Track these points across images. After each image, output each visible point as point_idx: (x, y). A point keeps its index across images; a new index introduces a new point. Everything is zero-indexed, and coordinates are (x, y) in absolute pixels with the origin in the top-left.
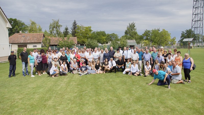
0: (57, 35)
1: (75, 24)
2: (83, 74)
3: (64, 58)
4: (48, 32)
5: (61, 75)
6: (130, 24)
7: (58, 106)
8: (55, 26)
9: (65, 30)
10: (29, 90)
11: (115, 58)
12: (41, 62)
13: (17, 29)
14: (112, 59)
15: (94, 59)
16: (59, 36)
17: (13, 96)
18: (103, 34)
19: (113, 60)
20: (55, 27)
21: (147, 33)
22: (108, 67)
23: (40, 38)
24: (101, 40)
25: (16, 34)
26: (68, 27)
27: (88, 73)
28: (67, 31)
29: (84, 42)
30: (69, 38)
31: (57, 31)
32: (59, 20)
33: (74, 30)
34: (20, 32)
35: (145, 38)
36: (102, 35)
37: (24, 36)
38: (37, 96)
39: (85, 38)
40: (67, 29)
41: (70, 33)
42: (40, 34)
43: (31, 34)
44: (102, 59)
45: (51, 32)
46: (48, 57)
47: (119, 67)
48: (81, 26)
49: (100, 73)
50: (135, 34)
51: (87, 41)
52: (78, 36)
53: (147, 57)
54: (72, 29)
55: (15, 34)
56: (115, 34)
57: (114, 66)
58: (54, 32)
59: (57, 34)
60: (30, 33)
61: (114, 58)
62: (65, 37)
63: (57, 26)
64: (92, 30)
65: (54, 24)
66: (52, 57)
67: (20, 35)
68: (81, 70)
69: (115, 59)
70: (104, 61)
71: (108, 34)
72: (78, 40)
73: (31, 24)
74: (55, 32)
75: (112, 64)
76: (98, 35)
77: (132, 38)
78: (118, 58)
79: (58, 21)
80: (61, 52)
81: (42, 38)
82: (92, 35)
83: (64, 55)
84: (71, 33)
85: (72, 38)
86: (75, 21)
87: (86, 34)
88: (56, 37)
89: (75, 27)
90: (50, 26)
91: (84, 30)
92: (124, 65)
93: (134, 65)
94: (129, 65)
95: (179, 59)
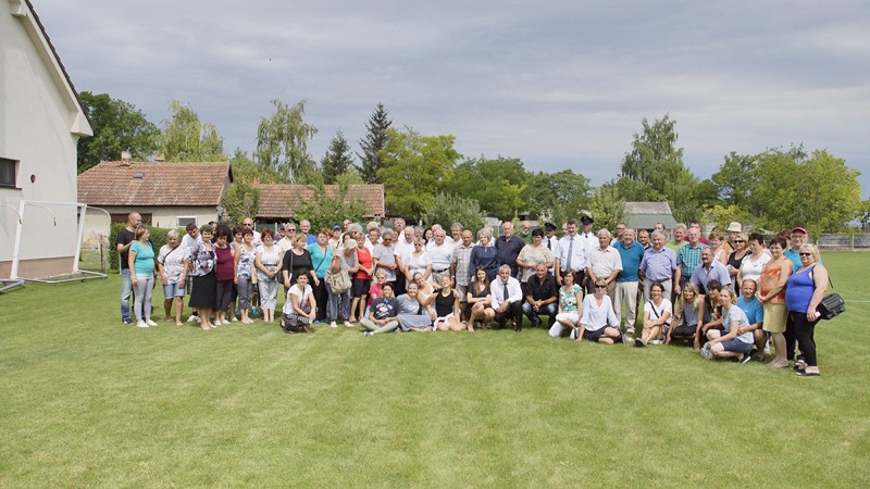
0: (291, 172)
1: (380, 122)
2: (378, 329)
3: (299, 262)
4: (250, 157)
6: (651, 125)
8: (285, 129)
9: (331, 153)
11: (522, 267)
12: (212, 275)
13: (107, 144)
14: (506, 269)
15: (433, 271)
16: (301, 179)
18: (511, 171)
19: (515, 277)
20: (285, 137)
21: (736, 172)
22: (487, 306)
23: (214, 183)
24: (499, 201)
25: (105, 166)
26: (345, 138)
27: (399, 326)
28: (339, 158)
29: (416, 209)
30: (346, 188)
31: (292, 155)
32: (302, 107)
33: (374, 150)
36: (506, 178)
37: (139, 175)
39: (426, 191)
40: (340, 147)
41: (357, 168)
42: (210, 167)
43: (175, 163)
44: (466, 271)
45: (266, 160)
47: (537, 308)
48: (405, 132)
50: (672, 176)
51: (431, 203)
52: (391, 181)
53: (660, 264)
54: (364, 148)
55: (102, 163)
56: (576, 172)
57: (512, 299)
58: (277, 161)
59: (293, 166)
60: (168, 158)
61: (517, 270)
62: (329, 182)
63: (292, 130)
64: (458, 152)
65: (281, 120)
67: (125, 170)
68: (375, 311)
69: (521, 271)
70: (473, 278)
71: (541, 173)
72: (392, 199)
73: (172, 120)
74: (283, 159)
75: (505, 291)
76: (486, 176)
77: (654, 193)
78: (533, 269)
79: (297, 107)
80: (290, 238)
81: (223, 187)
82: (457, 178)
84: (361, 166)
85: (359, 187)
86: (381, 107)
87: (431, 172)
88: (289, 182)
89: (382, 138)
90: (263, 129)
91: (420, 154)
92: (553, 299)
93: (599, 298)
94: (572, 299)
95: (776, 271)
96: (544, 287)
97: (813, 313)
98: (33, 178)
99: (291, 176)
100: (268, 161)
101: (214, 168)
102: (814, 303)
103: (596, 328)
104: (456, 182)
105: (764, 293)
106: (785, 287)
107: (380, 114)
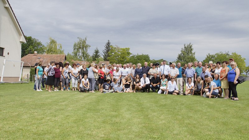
0: (83, 58)
3: (84, 72)
4: (71, 54)
5: (82, 91)
6: (186, 46)
8: (81, 46)
9: (94, 54)
11: (150, 75)
12: (54, 76)
14: (145, 75)
16: (86, 60)
18: (146, 58)
20: (81, 48)
21: (210, 59)
22: (140, 85)
23: (61, 60)
25: (30, 55)
26: (98, 49)
28: (97, 55)
30: (99, 62)
31: (83, 53)
33: (107, 53)
34: (36, 52)
40: (97, 52)
43: (50, 55)
45: (76, 54)
47: (154, 86)
48: (116, 47)
52: (112, 60)
53: (190, 72)
54: (104, 53)
57: (147, 83)
58: (79, 55)
59: (84, 56)
60: (48, 54)
63: (83, 46)
64: (131, 53)
65: (80, 43)
67: (35, 56)
74: (81, 54)
75: (145, 81)
76: (139, 59)
78: (153, 75)
79: (85, 39)
81: (63, 61)
83: (85, 69)
84: (103, 58)
86: (109, 41)
87: (123, 58)
89: (109, 50)
90: (75, 46)
91: (120, 53)
92: (159, 83)
93: (172, 82)
94: (165, 83)
95: (224, 71)
96: (156, 80)
97: (236, 82)
98: (8, 53)
99: (83, 59)
101: (61, 56)
102: (236, 79)
103: (172, 91)
104: (130, 61)
105: (221, 77)
106: (227, 75)
107: (108, 43)
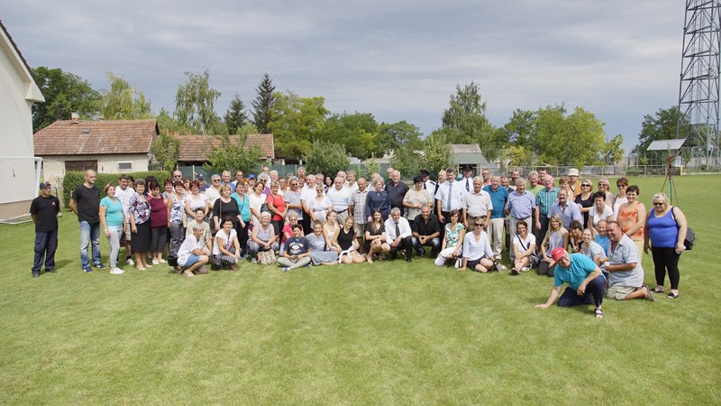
0: (202, 126)
1: (266, 88)
2: (293, 266)
3: (227, 209)
4: (171, 115)
5: (215, 268)
6: (463, 89)
7: (204, 378)
8: (197, 95)
9: (231, 111)
10: (103, 321)
11: (408, 208)
12: (148, 223)
13: (61, 106)
14: (397, 211)
16: (210, 131)
17: (46, 343)
18: (366, 123)
19: (402, 215)
20: (197, 100)
21: (520, 122)
22: (383, 242)
23: (145, 136)
24: (358, 145)
25: (60, 124)
26: (241, 99)
27: (311, 261)
28: (237, 114)
29: (298, 153)
30: (246, 138)
31: (203, 113)
32: (207, 75)
33: (262, 108)
34: (75, 115)
35: (514, 137)
36: (363, 128)
37: (86, 130)
38: (130, 343)
39: (304, 139)
40: (237, 106)
41: (250, 121)
42: (142, 124)
43: (113, 122)
44: (362, 211)
45: (183, 117)
46: (169, 204)
47: (422, 242)
48: (288, 95)
49: (354, 262)
50: (478, 125)
51: (309, 150)
52: (279, 131)
53: (523, 204)
54: (255, 107)
55: (58, 122)
56: (409, 122)
57: (404, 235)
58: (192, 118)
59: (204, 122)
60: (107, 118)
61: (404, 210)
62: (231, 133)
63: (202, 94)
64: (327, 109)
65: (194, 87)
66: (186, 203)
67: (74, 127)
68: (288, 249)
69: (408, 211)
70: (370, 218)
71: (383, 124)
72: (279, 145)
73: (110, 89)
74: (196, 116)
76: (348, 126)
77: (468, 138)
78: (418, 208)
79: (204, 77)
80: (217, 187)
81: (152, 139)
82: (327, 128)
83: (226, 197)
84: (253, 120)
85: (255, 137)
86: (267, 76)
87: (307, 124)
88: (202, 133)
89: (268, 99)
90: (180, 94)
91: (299, 111)
93: (477, 234)
94: (456, 236)
95: (633, 214)
99: (203, 129)
100: (184, 118)
101: (144, 124)
104: (326, 131)
107: (266, 82)
